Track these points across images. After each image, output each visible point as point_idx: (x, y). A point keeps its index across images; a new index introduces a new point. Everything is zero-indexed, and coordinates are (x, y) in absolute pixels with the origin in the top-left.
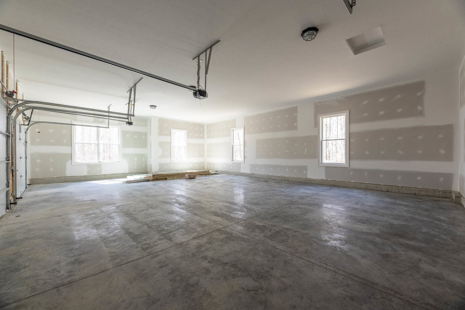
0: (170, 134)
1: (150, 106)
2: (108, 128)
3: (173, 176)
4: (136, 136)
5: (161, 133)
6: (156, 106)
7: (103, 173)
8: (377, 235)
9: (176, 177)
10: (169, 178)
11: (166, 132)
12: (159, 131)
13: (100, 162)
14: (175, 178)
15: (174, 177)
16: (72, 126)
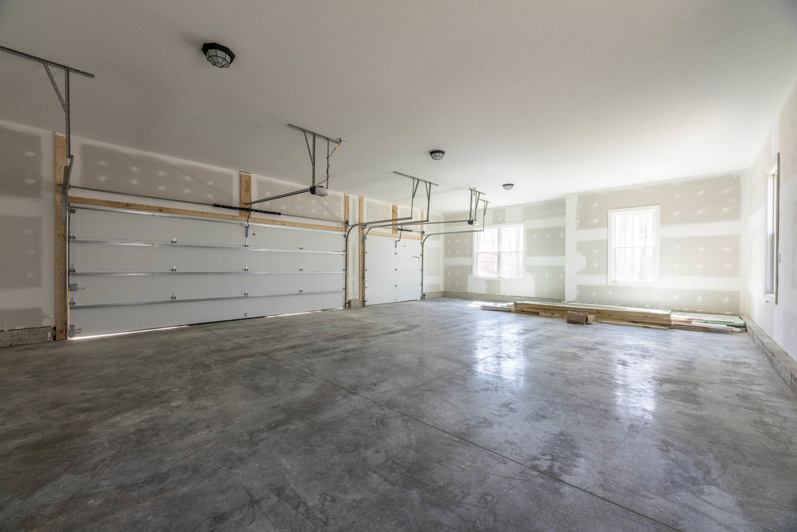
0: (605, 223)
1: (504, 186)
2: (483, 230)
3: (553, 312)
4: (547, 236)
5: (584, 223)
6: (512, 185)
7: (502, 293)
8: (88, 423)
9: (560, 313)
10: (543, 314)
11: (596, 221)
12: (578, 221)
13: (499, 277)
14: (555, 315)
15: (553, 314)
16: (473, 233)
